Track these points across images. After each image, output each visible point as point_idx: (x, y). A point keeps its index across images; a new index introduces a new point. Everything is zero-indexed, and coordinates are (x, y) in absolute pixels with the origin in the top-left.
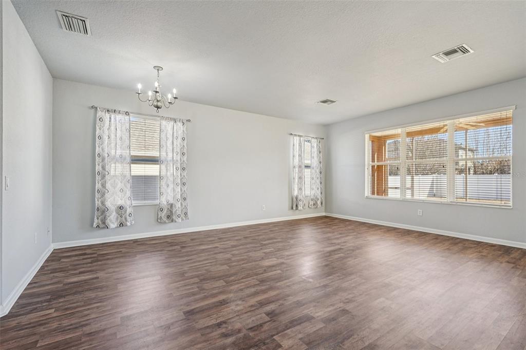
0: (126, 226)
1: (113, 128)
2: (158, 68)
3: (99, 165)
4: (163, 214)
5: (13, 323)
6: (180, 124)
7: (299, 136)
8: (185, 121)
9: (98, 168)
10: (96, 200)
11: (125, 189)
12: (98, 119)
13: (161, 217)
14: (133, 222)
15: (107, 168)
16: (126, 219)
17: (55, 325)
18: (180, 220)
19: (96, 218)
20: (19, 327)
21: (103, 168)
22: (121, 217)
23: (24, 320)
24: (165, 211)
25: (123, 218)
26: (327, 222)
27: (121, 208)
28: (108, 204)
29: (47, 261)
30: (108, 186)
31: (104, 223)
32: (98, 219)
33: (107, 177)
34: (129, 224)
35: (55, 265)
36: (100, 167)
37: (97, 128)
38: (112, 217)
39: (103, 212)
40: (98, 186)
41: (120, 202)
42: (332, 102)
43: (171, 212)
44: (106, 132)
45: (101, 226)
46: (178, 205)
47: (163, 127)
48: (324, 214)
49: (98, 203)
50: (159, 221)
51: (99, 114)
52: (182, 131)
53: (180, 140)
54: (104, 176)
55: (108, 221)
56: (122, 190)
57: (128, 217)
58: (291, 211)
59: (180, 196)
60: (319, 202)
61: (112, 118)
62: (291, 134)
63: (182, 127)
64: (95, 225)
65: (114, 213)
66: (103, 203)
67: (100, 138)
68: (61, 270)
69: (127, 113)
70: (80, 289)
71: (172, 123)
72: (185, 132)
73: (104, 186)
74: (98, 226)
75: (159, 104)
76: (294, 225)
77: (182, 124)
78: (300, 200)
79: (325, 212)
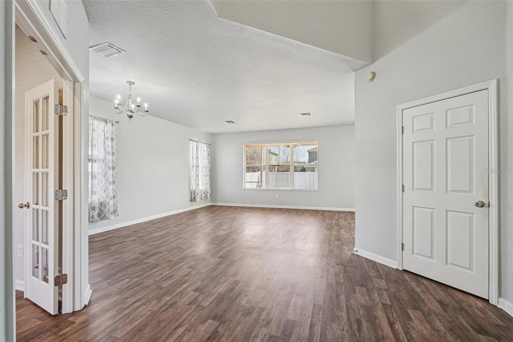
2: (131, 83)
4: (95, 213)
6: (110, 125)
7: (196, 141)
8: (114, 123)
13: (93, 216)
24: (97, 210)
26: (212, 209)
42: (233, 122)
43: (101, 210)
46: (111, 203)
47: (95, 127)
48: (210, 204)
50: (91, 220)
52: (111, 132)
58: (191, 203)
60: (209, 195)
62: (191, 140)
63: (111, 127)
71: (103, 124)
76: (194, 213)
78: (198, 194)
79: (211, 202)
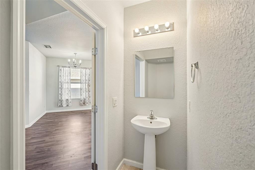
0: (69, 106)
1: (64, 72)
2: (75, 54)
3: (60, 85)
4: (82, 102)
5: (31, 129)
8: (90, 68)
9: (60, 86)
10: (59, 97)
11: (68, 93)
12: (60, 70)
13: (81, 103)
14: (71, 105)
15: (63, 86)
16: (69, 104)
17: (40, 129)
18: (88, 105)
19: (59, 103)
20: (32, 129)
21: (62, 86)
22: (67, 103)
23: (34, 128)
24: (82, 101)
25: (68, 103)
27: (67, 100)
28: (63, 99)
29: (43, 116)
30: (63, 92)
31: (62, 105)
32: (60, 103)
33: (63, 89)
34: (70, 105)
35: (45, 117)
36: (61, 86)
37: (59, 73)
38: (64, 103)
39: (61, 101)
40: (60, 92)
41: (67, 98)
43: (85, 101)
44: (62, 74)
45: (61, 106)
46: (87, 99)
47: (82, 71)
49: (60, 98)
50: (81, 105)
51: (60, 68)
53: (88, 75)
54: (62, 89)
55: (63, 104)
56: (68, 94)
57: (69, 103)
59: (88, 96)
61: (64, 69)
64: (59, 105)
65: (65, 101)
66: (61, 98)
67: (60, 76)
68: (46, 118)
69: (69, 67)
70: (49, 123)
71: (85, 70)
72: (90, 72)
73: (62, 92)
74: (60, 106)
75: (76, 66)
77: (89, 70)
